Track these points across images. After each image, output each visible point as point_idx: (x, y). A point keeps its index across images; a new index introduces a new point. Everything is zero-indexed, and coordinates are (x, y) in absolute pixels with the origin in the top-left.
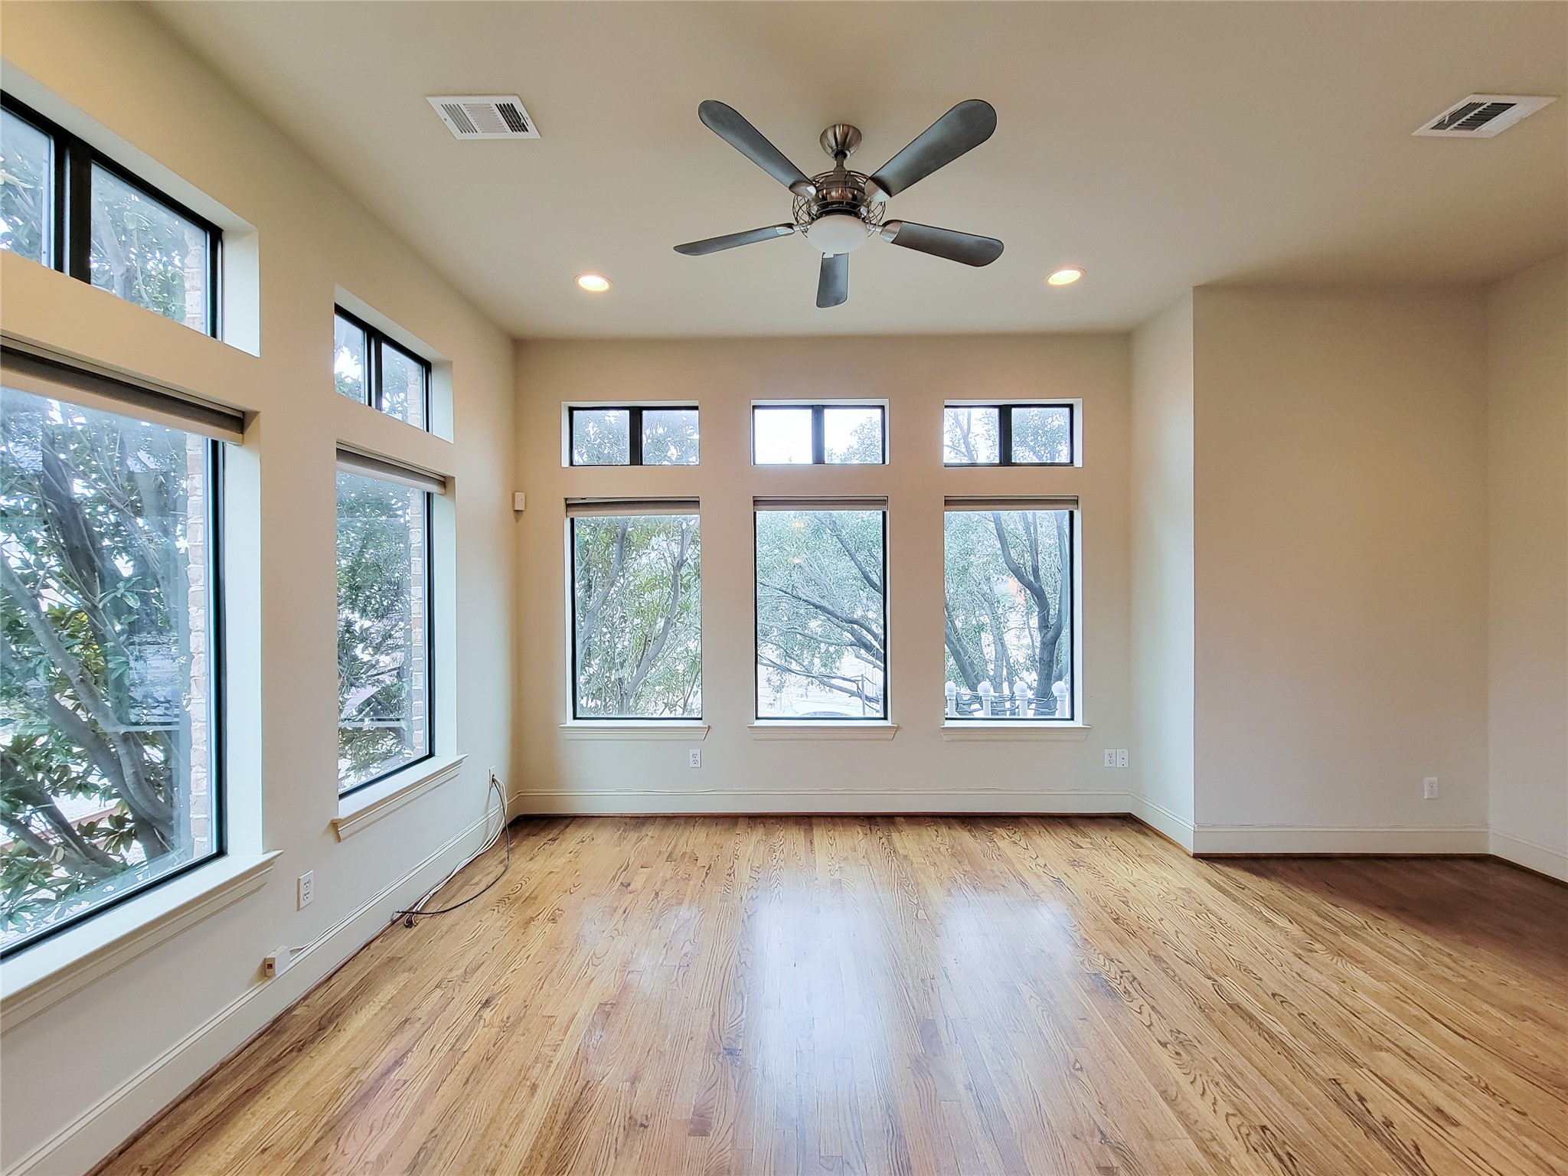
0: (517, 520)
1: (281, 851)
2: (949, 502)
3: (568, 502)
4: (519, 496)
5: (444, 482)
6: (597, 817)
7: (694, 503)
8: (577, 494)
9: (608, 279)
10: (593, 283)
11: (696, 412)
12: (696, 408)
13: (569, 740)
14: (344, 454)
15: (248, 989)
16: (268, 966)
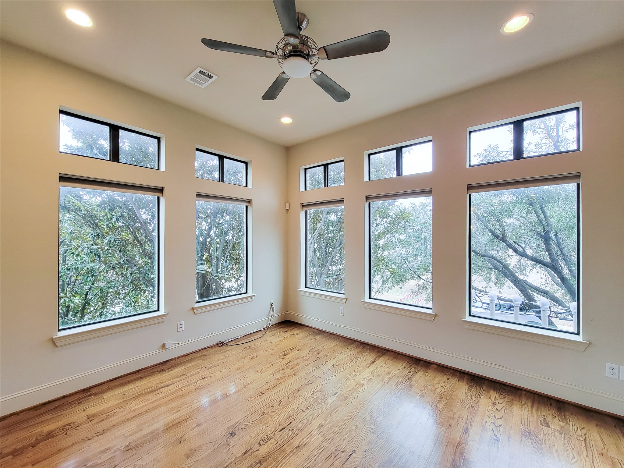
0: (287, 213)
1: (168, 313)
2: (471, 188)
3: (303, 205)
4: (287, 204)
5: (249, 202)
6: (308, 327)
7: (341, 201)
8: (306, 201)
9: (292, 118)
10: (286, 120)
11: (343, 163)
12: (343, 161)
13: (301, 295)
14: (199, 196)
15: (157, 350)
16: (164, 345)
